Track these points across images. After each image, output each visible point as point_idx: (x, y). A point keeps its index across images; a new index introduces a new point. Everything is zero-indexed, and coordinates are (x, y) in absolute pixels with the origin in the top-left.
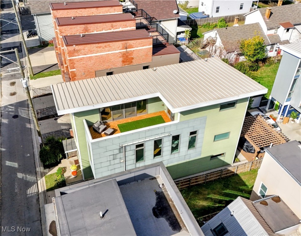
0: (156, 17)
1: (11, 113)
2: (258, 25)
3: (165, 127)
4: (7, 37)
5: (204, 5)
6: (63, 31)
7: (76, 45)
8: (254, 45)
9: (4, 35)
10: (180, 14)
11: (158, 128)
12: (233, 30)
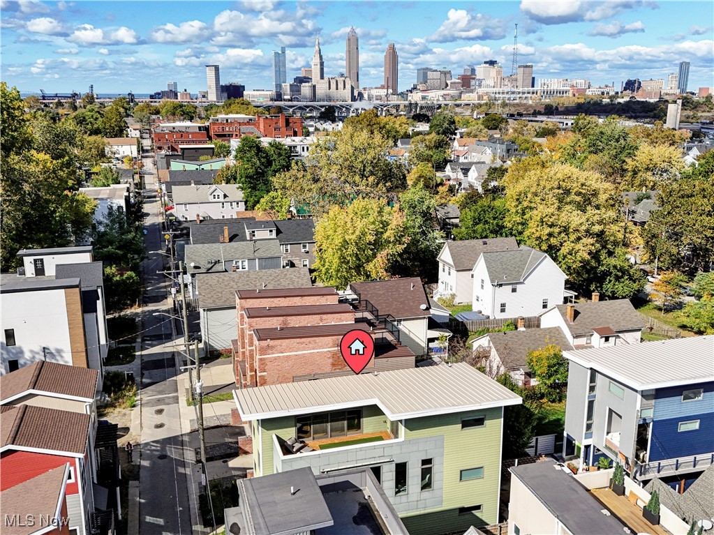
0: (393, 315)
1: (155, 453)
2: (558, 330)
3: (384, 447)
4: (153, 346)
5: (480, 300)
6: (254, 324)
7: (271, 339)
8: (548, 358)
9: (147, 342)
10: (432, 311)
11: (374, 447)
12: (517, 336)
